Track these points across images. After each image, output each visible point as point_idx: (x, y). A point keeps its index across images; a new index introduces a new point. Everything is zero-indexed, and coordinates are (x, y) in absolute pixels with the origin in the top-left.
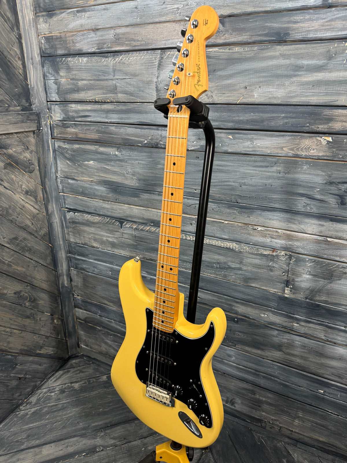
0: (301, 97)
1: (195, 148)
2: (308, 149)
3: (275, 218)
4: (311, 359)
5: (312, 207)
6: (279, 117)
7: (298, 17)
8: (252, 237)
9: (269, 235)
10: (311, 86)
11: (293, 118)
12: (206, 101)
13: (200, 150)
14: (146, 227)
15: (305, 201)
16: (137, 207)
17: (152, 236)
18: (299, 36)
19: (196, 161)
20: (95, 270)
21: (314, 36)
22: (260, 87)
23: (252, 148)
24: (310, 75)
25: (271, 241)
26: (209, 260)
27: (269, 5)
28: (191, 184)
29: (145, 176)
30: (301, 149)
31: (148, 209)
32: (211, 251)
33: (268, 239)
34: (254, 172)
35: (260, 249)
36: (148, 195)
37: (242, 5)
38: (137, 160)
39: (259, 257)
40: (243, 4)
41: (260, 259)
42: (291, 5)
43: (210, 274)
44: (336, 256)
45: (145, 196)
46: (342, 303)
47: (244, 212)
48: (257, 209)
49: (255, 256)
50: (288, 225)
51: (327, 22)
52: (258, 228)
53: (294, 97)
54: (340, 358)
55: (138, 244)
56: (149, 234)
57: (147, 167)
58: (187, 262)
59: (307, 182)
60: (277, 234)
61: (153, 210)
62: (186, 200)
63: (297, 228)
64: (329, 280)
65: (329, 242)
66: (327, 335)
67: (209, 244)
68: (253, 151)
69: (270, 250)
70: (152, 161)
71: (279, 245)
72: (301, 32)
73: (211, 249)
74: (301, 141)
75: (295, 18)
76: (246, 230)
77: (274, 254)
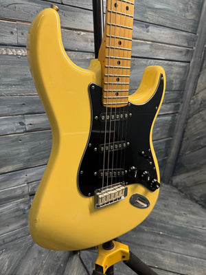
47: (69, 15)
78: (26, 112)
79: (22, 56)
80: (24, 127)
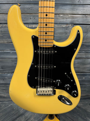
3: (67, 9)
4: (81, 67)
8: (58, 20)
33: (65, 19)
49: (60, 29)
55: (4, 35)
60: (68, 17)
64: (87, 33)
66: (86, 56)
71: (69, 22)
77: (67, 26)
79: (34, 27)
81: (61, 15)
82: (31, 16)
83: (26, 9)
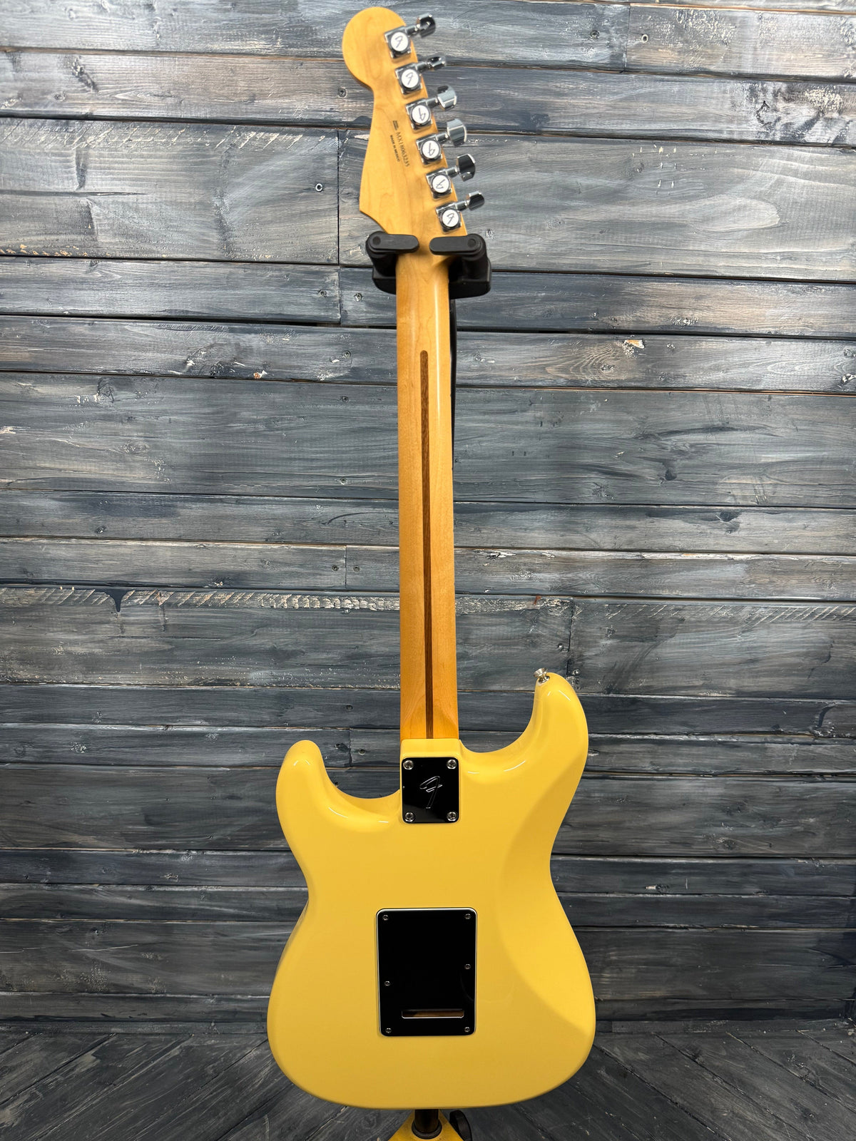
0: (579, 254)
1: (337, 375)
2: (597, 367)
3: (537, 524)
4: (627, 824)
5: (611, 490)
6: (535, 298)
7: (565, 83)
8: (488, 577)
9: (525, 564)
10: (597, 233)
11: (564, 300)
12: (359, 261)
13: (350, 380)
14: (202, 594)
15: (596, 481)
16: (170, 544)
17: (220, 618)
18: (567, 125)
19: (341, 407)
20: (29, 749)
21: (599, 127)
22: (489, 230)
23: (477, 370)
24: (594, 210)
25: (530, 579)
26: (387, 649)
27: (500, 49)
28: (329, 467)
29: (191, 457)
30: (584, 368)
31: (205, 544)
32: (391, 627)
33: (523, 574)
34: (486, 425)
35: (507, 600)
36: (205, 505)
37: (439, 40)
38: (165, 412)
39: (505, 620)
40: (440, 37)
41: (507, 624)
42: (548, 55)
43: (391, 684)
44: (663, 588)
45: (196, 510)
46: (679, 684)
47: (467, 521)
48: (497, 509)
49: (498, 620)
50: (565, 538)
51: (621, 100)
52: (500, 554)
53: (565, 255)
54: (683, 802)
55: (178, 647)
56: (213, 612)
57: (198, 431)
58: (329, 666)
59: (598, 439)
60: (541, 561)
61: (222, 545)
62: (318, 507)
63: (583, 541)
64: (652, 640)
65: (648, 560)
66: (656, 761)
67: (384, 611)
68: (480, 377)
69: (529, 600)
70: (213, 413)
71: (547, 585)
72: (572, 117)
73: (392, 622)
74: (583, 351)
75: (558, 85)
76: (474, 562)
77: (538, 606)
78: (355, 723)
79: (353, 609)
80: (346, 754)
81: (504, 554)
82: (341, 557)
83: (310, 524)
